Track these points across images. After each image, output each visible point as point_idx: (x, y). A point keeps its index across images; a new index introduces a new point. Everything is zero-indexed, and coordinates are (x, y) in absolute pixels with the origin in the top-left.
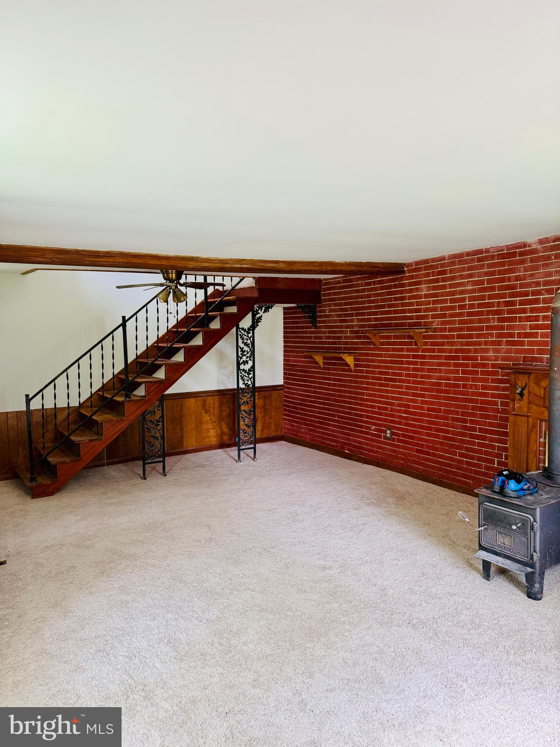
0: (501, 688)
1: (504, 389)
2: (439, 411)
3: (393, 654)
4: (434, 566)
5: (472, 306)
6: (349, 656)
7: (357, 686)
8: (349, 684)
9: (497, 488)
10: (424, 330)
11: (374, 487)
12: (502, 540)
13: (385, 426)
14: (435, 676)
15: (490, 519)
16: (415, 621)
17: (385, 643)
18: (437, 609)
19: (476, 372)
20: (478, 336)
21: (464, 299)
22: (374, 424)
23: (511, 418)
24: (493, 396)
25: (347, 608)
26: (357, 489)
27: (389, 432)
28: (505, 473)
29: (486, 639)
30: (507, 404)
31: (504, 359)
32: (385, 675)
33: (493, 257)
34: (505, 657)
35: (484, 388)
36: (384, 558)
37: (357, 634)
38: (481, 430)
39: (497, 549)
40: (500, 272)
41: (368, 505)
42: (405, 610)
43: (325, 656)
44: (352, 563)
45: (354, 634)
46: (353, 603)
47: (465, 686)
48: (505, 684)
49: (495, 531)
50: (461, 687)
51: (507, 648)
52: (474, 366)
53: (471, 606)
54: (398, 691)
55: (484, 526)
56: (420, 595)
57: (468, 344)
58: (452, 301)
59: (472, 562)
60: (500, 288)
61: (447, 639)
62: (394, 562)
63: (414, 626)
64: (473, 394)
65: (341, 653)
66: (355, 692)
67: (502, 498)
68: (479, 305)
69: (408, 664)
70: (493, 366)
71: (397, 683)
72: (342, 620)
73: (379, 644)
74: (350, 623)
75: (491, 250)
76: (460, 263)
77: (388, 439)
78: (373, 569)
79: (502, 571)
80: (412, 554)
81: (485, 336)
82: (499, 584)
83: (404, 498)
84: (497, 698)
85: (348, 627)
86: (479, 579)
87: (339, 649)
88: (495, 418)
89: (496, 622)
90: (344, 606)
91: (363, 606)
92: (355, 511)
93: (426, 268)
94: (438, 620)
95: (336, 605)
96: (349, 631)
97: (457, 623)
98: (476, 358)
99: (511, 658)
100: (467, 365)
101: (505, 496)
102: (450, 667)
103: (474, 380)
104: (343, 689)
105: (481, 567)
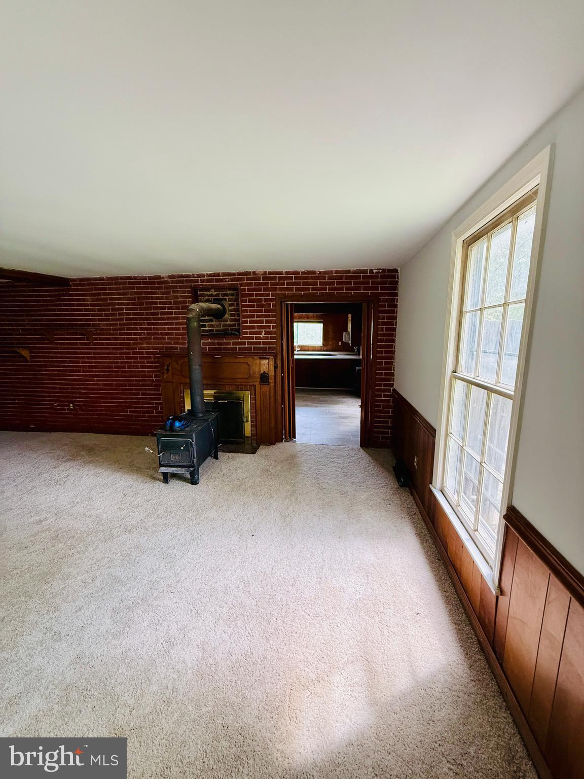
0: (195, 541)
1: (155, 367)
2: (112, 385)
3: (121, 557)
4: (131, 487)
5: (128, 314)
6: (87, 576)
7: (100, 594)
8: (94, 596)
9: (168, 428)
10: (94, 330)
11: (66, 447)
12: (174, 457)
13: (67, 401)
14: (155, 555)
15: (165, 447)
16: (129, 528)
17: (112, 552)
18: (141, 514)
19: (136, 358)
20: (134, 334)
21: (122, 309)
22: (56, 401)
23: (162, 384)
24: (149, 372)
25: (71, 542)
26: (51, 453)
27: (71, 405)
28: (170, 417)
29: (178, 518)
30: (158, 376)
31: (154, 348)
32: (120, 574)
33: (139, 283)
34: (191, 523)
35: (142, 367)
36: (91, 495)
37: (88, 557)
38: (143, 394)
39: (172, 464)
40: (146, 293)
41: (65, 462)
42: (120, 524)
43: (65, 587)
44: (65, 508)
45: (85, 559)
46: (76, 537)
47: (175, 551)
48: (196, 538)
49: (169, 453)
50: (173, 553)
51: (190, 518)
52: (134, 353)
53: (163, 502)
54: (133, 579)
55: (162, 452)
56: (127, 509)
57: (128, 339)
58: (113, 310)
59: (155, 476)
60: (147, 303)
61: (154, 529)
62: (100, 495)
63: (129, 531)
64: (135, 372)
65: (78, 578)
66: (100, 599)
67: (172, 433)
68: (134, 314)
69: (134, 558)
70: (147, 353)
71: (131, 575)
72: (71, 553)
73: (108, 556)
74: (78, 552)
75: (138, 278)
76: (116, 284)
77: (72, 410)
78: (85, 506)
79: (174, 476)
80: (112, 485)
81: (140, 334)
82: (174, 484)
83: (94, 449)
84: (194, 549)
85: (78, 556)
86: (162, 485)
87: (76, 576)
88: (151, 385)
89: (180, 505)
90: (69, 542)
91: (85, 535)
92: (55, 469)
93: (89, 284)
94: (145, 520)
95: (61, 545)
96: (79, 558)
97: (157, 516)
98: (135, 349)
99: (194, 522)
100: (129, 353)
101: (174, 432)
102: (162, 546)
103: (135, 363)
104: (90, 602)
105: (162, 478)
